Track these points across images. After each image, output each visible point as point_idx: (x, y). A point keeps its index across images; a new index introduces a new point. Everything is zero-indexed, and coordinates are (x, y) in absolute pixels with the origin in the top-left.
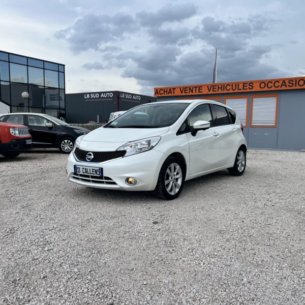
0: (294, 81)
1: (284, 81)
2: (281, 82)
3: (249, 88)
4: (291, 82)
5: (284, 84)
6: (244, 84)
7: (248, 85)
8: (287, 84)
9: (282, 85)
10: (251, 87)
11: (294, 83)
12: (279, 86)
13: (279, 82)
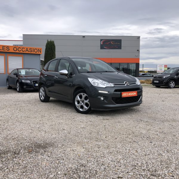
0: (32, 49)
3: (7, 50)
5: (27, 50)
6: (3, 47)
7: (6, 48)
10: (8, 49)
13: (24, 49)
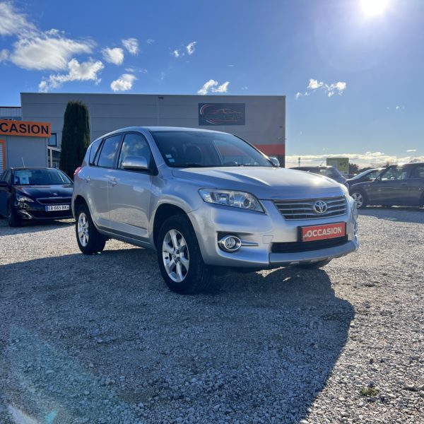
0: (27, 125)
1: (13, 125)
2: (10, 125)
4: (22, 126)
5: (14, 128)
8: (18, 129)
9: (12, 129)
11: (27, 128)
12: (7, 130)
13: (7, 125)
